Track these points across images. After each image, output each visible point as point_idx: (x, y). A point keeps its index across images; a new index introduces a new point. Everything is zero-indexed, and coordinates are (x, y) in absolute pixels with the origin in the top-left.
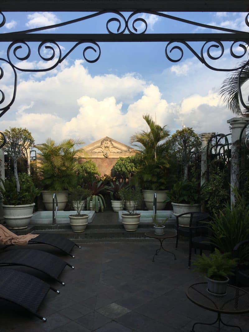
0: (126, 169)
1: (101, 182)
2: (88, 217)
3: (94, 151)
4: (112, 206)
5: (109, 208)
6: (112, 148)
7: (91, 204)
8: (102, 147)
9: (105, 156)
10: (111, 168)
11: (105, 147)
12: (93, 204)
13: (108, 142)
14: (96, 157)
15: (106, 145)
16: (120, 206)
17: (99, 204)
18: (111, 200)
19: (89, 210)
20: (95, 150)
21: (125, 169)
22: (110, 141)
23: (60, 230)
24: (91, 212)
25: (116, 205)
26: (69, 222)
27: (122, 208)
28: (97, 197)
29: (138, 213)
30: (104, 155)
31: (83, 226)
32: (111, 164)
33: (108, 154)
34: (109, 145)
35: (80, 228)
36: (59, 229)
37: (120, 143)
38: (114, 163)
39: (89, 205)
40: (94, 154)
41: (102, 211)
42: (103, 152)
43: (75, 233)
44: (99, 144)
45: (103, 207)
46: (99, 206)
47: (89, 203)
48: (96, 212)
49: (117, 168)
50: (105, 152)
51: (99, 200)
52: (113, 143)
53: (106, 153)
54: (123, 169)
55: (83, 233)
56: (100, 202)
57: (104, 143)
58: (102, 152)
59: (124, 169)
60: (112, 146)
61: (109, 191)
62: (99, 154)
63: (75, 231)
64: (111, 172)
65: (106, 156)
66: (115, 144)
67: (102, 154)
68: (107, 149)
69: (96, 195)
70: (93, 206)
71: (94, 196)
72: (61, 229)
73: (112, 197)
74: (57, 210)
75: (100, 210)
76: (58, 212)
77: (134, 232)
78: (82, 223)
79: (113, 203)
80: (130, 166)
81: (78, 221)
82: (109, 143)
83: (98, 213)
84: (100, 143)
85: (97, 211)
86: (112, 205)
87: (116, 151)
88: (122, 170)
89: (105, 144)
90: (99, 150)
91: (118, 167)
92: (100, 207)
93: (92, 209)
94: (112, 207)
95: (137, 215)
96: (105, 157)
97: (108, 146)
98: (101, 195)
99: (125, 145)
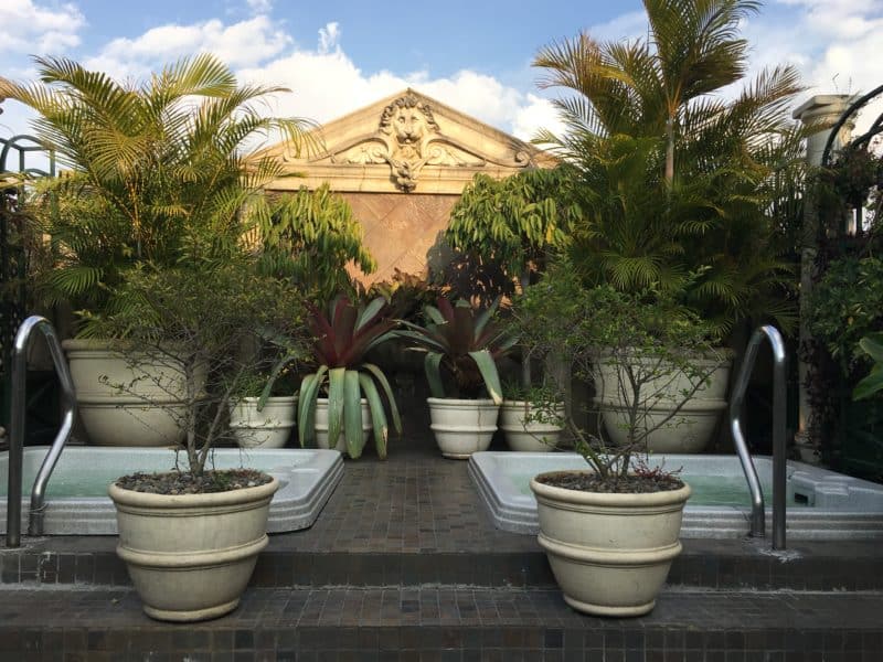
0: (515, 226)
1: (377, 305)
2: (270, 495)
3: (342, 156)
4: (434, 426)
5: (418, 436)
6: (436, 146)
7: (322, 414)
8: (383, 137)
9: (400, 180)
10: (428, 241)
11: (401, 140)
12: (330, 418)
13: (414, 112)
14: (352, 185)
15: (403, 129)
16: (476, 429)
17: (364, 412)
18: (431, 396)
19: (312, 444)
20: (351, 155)
21: (508, 229)
22: (426, 109)
23: (57, 587)
24: (316, 456)
25: (457, 421)
26: (108, 526)
27: (486, 440)
28: (354, 376)
29: (666, 470)
30: (393, 179)
31: (224, 572)
32: (429, 226)
33: (416, 174)
34: (421, 130)
35: (198, 583)
36: (50, 580)
37: (473, 121)
38: (444, 220)
39: (312, 417)
40: (344, 171)
41: (382, 449)
42: (387, 163)
43: (159, 628)
44: (371, 126)
45: (385, 430)
46: (365, 427)
47: (313, 407)
48: (346, 457)
49: (462, 227)
50: (400, 160)
51: (363, 394)
52: (438, 119)
53: (406, 167)
54: (495, 229)
55: (220, 626)
56: (368, 406)
57: (394, 121)
58: (384, 161)
59: (500, 228)
60: (437, 137)
61: (419, 349)
62: (369, 171)
63: (155, 607)
64: (425, 263)
65: (406, 180)
66: (449, 129)
67: (386, 171)
68: (408, 148)
69: (349, 368)
70: (331, 425)
71: (338, 374)
72: (62, 581)
73: (434, 383)
74: (68, 443)
75: (370, 449)
76: (68, 450)
77: (642, 623)
78: (209, 545)
79: (437, 414)
80: (537, 211)
81: (173, 526)
82: (422, 119)
83: (355, 461)
84: (378, 121)
85: (355, 453)
86: (430, 423)
87: (452, 162)
88: (488, 237)
89: (397, 126)
90: (370, 151)
91: (469, 223)
92: (371, 433)
93: (323, 439)
94: (433, 433)
95: (663, 488)
96: (399, 186)
97: (415, 133)
98: (374, 369)
99: (496, 132)
